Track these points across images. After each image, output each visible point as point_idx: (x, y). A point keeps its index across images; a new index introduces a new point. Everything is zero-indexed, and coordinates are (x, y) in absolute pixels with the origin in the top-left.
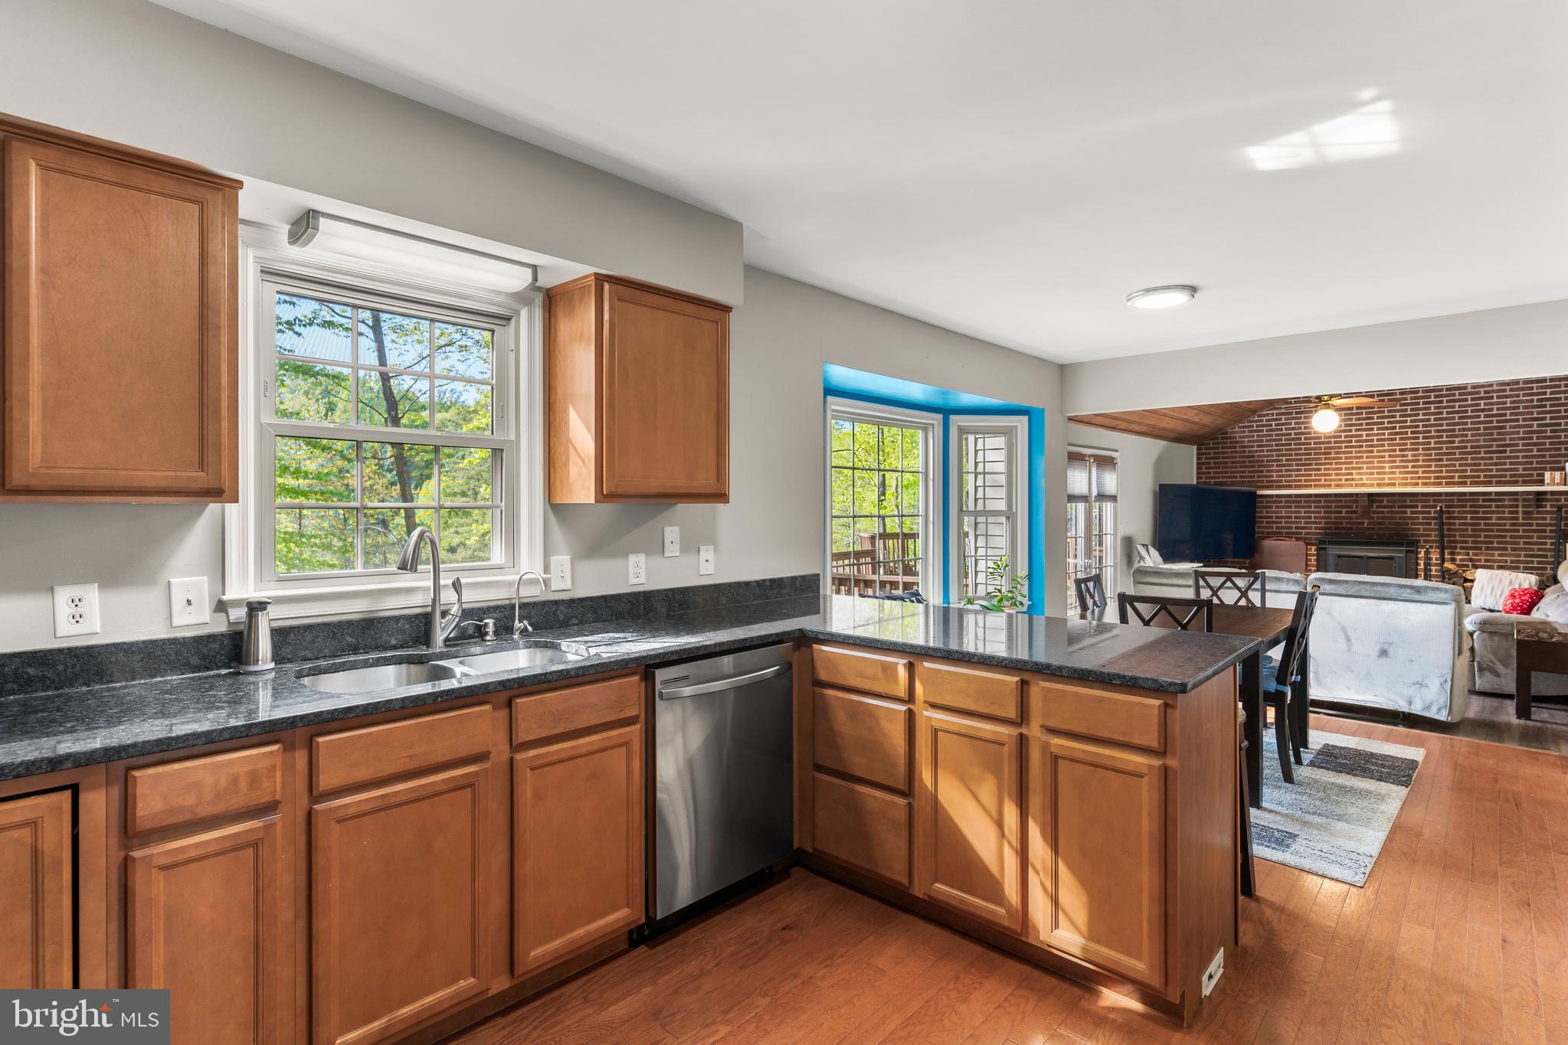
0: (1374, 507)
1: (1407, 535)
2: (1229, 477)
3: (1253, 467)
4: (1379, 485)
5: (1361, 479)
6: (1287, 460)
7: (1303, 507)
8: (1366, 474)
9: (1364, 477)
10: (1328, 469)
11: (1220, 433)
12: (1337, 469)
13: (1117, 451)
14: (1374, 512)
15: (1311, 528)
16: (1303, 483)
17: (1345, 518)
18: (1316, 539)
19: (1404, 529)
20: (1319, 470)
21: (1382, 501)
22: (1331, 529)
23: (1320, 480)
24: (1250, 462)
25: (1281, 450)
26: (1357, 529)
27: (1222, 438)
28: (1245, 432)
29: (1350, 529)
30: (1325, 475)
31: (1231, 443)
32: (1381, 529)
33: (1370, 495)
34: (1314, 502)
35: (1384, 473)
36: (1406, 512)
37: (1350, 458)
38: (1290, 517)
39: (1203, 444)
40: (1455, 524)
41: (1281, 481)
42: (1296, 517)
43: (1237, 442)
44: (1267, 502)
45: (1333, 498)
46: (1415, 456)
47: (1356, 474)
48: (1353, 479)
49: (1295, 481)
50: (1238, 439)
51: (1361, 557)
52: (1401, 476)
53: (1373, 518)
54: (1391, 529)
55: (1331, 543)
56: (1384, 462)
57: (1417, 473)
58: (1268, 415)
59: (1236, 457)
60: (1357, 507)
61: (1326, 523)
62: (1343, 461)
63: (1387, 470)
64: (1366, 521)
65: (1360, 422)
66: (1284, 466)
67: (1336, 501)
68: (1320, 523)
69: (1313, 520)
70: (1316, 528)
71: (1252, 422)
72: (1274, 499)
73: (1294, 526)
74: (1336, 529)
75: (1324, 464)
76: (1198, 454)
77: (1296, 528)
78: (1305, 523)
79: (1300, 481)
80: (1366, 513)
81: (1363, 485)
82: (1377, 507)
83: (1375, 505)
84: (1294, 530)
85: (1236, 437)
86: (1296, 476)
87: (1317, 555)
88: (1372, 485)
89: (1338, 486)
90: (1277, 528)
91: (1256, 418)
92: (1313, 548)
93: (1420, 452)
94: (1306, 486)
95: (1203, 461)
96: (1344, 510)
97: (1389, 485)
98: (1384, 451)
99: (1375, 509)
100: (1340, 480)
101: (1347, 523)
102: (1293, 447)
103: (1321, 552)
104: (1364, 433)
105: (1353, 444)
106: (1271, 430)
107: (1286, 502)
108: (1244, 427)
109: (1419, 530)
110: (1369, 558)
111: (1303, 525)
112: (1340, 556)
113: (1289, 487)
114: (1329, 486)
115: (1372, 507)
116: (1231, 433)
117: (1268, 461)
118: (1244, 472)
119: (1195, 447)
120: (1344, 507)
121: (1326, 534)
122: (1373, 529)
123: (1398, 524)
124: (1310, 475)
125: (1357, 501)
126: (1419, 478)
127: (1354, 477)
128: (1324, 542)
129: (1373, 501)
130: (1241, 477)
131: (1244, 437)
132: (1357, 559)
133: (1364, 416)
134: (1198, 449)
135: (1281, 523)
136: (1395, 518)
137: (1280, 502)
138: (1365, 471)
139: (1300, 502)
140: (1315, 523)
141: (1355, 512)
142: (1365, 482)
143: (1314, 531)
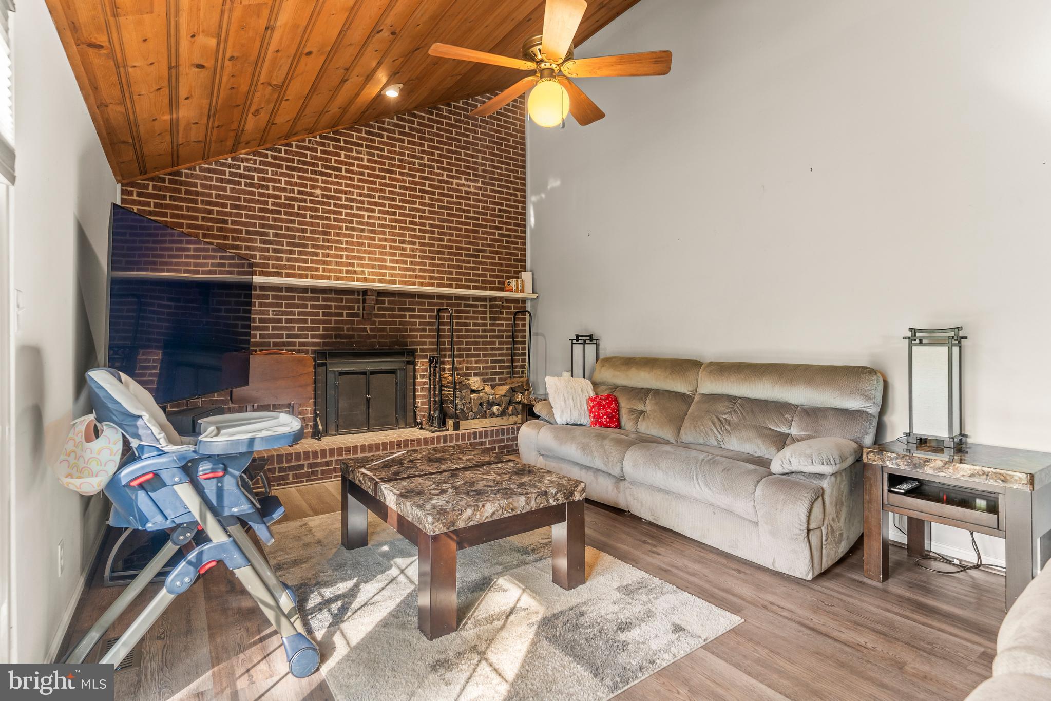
1: (406, 344)
4: (380, 281)
5: (363, 273)
6: (276, 235)
7: (298, 306)
8: (367, 266)
9: (366, 270)
10: (327, 255)
11: (165, 171)
12: (337, 256)
14: (377, 316)
15: (306, 336)
16: (296, 271)
17: (346, 322)
18: (313, 351)
19: (404, 337)
20: (317, 255)
21: (385, 302)
22: (330, 337)
23: (317, 269)
25: (267, 219)
26: (360, 337)
27: (170, 182)
28: (211, 179)
29: (352, 337)
30: (324, 262)
31: (187, 192)
32: (382, 337)
34: (311, 299)
35: (385, 267)
36: (404, 316)
37: (352, 243)
38: (280, 321)
39: (133, 185)
41: (267, 266)
42: (288, 321)
43: (197, 193)
45: (332, 296)
46: (413, 251)
47: (359, 265)
48: (355, 272)
49: (286, 267)
50: (199, 189)
51: (363, 373)
52: (400, 272)
53: (374, 323)
54: (392, 337)
55: (333, 355)
56: (385, 254)
57: (414, 270)
58: (247, 160)
59: (196, 219)
60: (358, 309)
61: (325, 329)
62: (344, 246)
63: (388, 264)
64: (368, 327)
65: (362, 198)
66: (271, 242)
68: (318, 329)
69: (309, 325)
70: (313, 337)
71: (223, 165)
72: (259, 292)
73: (285, 333)
74: (337, 337)
75: (323, 247)
76: (125, 201)
77: (288, 336)
78: (300, 329)
79: (293, 268)
80: (368, 316)
81: (365, 280)
82: (379, 309)
83: (377, 306)
84: (285, 340)
85: (195, 185)
86: (288, 260)
87: (316, 373)
88: (374, 281)
89: (338, 279)
90: (262, 336)
91: (230, 161)
93: (417, 246)
96: (345, 312)
97: (390, 282)
98: (385, 240)
99: (376, 312)
100: (341, 271)
101: (348, 329)
103: (321, 370)
104: (366, 214)
105: (355, 226)
106: (252, 185)
107: (274, 297)
108: (210, 171)
109: (415, 337)
110: (372, 372)
111: (296, 332)
112: (342, 374)
113: (278, 275)
114: (329, 278)
116: (187, 176)
117: (248, 232)
119: (119, 187)
120: (346, 308)
121: (325, 344)
122: (375, 337)
123: (399, 330)
124: (306, 261)
125: (358, 300)
126: (416, 277)
127: (356, 268)
128: (323, 356)
131: (209, 187)
132: (360, 376)
133: (365, 191)
134: (124, 193)
135: (266, 328)
136: (395, 323)
137: (267, 297)
138: (367, 262)
139: (293, 298)
140: (312, 329)
141: (357, 315)
142: (367, 276)
143: (309, 340)
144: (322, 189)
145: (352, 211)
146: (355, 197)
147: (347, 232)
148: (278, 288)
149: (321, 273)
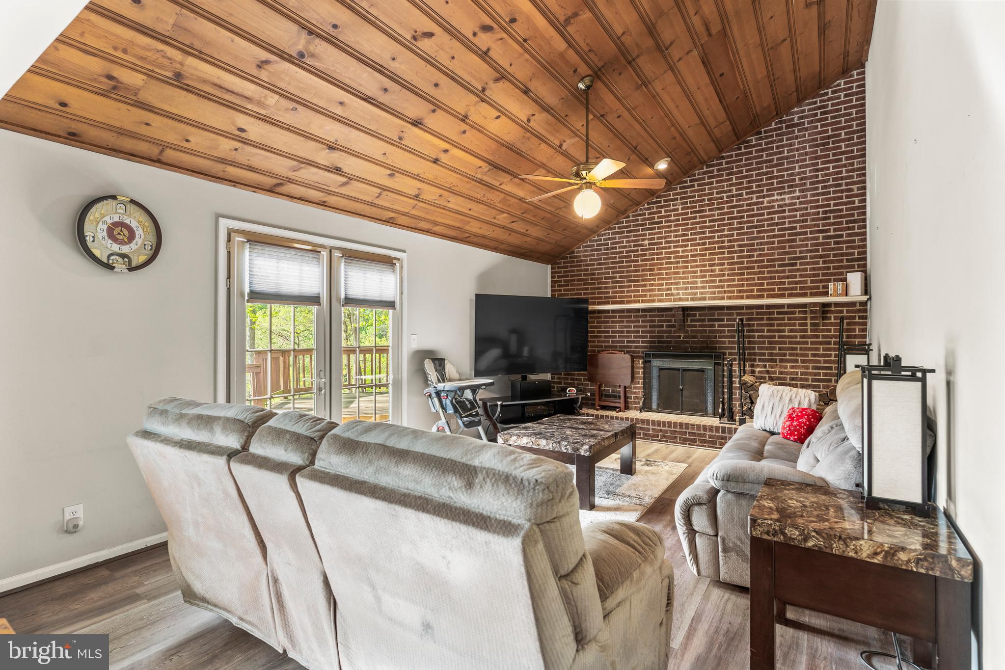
0: (689, 321)
1: (715, 348)
2: (576, 294)
3: (594, 284)
4: (693, 299)
5: (678, 294)
6: (620, 277)
7: (633, 321)
8: (682, 289)
9: (681, 292)
10: (652, 285)
11: (568, 252)
12: (659, 285)
13: (404, 251)
14: (689, 326)
15: (639, 342)
16: (633, 299)
17: (665, 332)
18: (643, 352)
19: (712, 342)
20: (645, 286)
21: (695, 315)
22: (654, 342)
23: (645, 296)
24: (592, 279)
25: (616, 268)
26: (676, 342)
27: (571, 257)
28: (587, 251)
29: (670, 342)
30: (650, 290)
31: (577, 261)
32: (694, 342)
33: (684, 309)
34: (642, 317)
35: (697, 288)
36: (714, 326)
37: (670, 274)
38: (623, 332)
39: (556, 263)
40: (754, 337)
41: (616, 297)
42: (627, 332)
43: (581, 261)
44: (605, 317)
45: (656, 312)
46: (722, 271)
47: (674, 289)
48: (672, 294)
49: (626, 296)
50: (582, 258)
51: (678, 370)
52: (710, 290)
53: (687, 331)
54: (702, 342)
55: (655, 356)
56: (696, 277)
57: (723, 287)
58: (605, 234)
59: (581, 275)
60: (675, 321)
61: (651, 337)
62: (664, 276)
63: (699, 285)
64: (683, 335)
65: (678, 239)
66: (617, 282)
67: (659, 316)
68: (646, 337)
69: (641, 334)
70: (643, 342)
71: (593, 241)
72: (611, 314)
73: (626, 339)
74: (659, 342)
75: (649, 280)
76: (552, 273)
77: (627, 342)
78: (634, 337)
79: (630, 296)
80: (682, 327)
81: (680, 300)
82: (692, 321)
83: (689, 319)
84: (625, 344)
85: (580, 257)
86: (627, 291)
87: (644, 368)
88: (687, 300)
89: (660, 301)
90: (613, 342)
91: (596, 238)
92: (641, 361)
93: (726, 266)
94: (635, 302)
95: (556, 279)
96: (665, 324)
97: (700, 299)
98: (697, 266)
99: (689, 323)
100: (662, 295)
101: (667, 337)
102: (625, 264)
103: (647, 365)
104: (681, 249)
105: (672, 260)
106: (607, 249)
107: (619, 317)
108: (587, 246)
109: (724, 343)
110: (684, 370)
111: (633, 339)
112: (661, 369)
113: (622, 302)
114: (653, 301)
115: (687, 321)
116: (577, 252)
117: (606, 278)
118: (587, 289)
119: (549, 266)
120: (664, 321)
121: (651, 347)
122: (688, 342)
123: (709, 337)
124: (638, 291)
125: (674, 316)
126: (725, 292)
127: (673, 292)
128: (647, 355)
129: (688, 315)
130: (585, 294)
131: (587, 256)
132: (676, 372)
133: (680, 233)
134: (552, 268)
135: (616, 336)
136: (705, 331)
137: (615, 317)
138: (681, 286)
139: (630, 317)
140: (642, 337)
141: (674, 326)
142: (681, 296)
143: (641, 344)
144: (649, 239)
145: (670, 250)
146: (672, 239)
147: (667, 266)
148: (622, 311)
149: (648, 298)
